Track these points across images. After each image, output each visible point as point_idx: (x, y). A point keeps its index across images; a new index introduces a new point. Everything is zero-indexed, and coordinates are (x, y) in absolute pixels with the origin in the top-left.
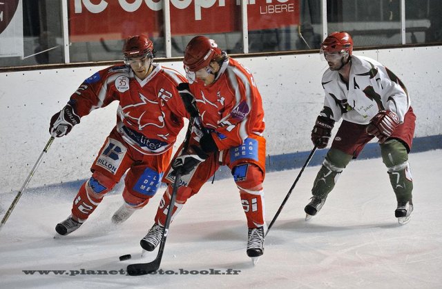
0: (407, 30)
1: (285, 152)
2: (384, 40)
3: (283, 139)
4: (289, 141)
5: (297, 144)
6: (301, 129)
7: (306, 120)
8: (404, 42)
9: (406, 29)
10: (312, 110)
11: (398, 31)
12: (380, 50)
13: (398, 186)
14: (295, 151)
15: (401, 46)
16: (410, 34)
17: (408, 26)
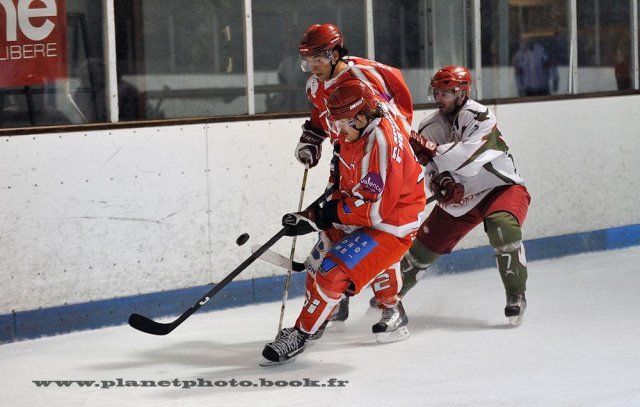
0: (258, 90)
1: (44, 305)
2: (219, 107)
3: (39, 282)
4: (51, 286)
5: (65, 290)
6: (73, 264)
7: (80, 248)
8: (252, 111)
9: (255, 87)
10: (92, 229)
11: (242, 92)
12: (211, 125)
13: (508, 272)
14: (61, 302)
15: (247, 118)
16: (263, 96)
17: (260, 83)
